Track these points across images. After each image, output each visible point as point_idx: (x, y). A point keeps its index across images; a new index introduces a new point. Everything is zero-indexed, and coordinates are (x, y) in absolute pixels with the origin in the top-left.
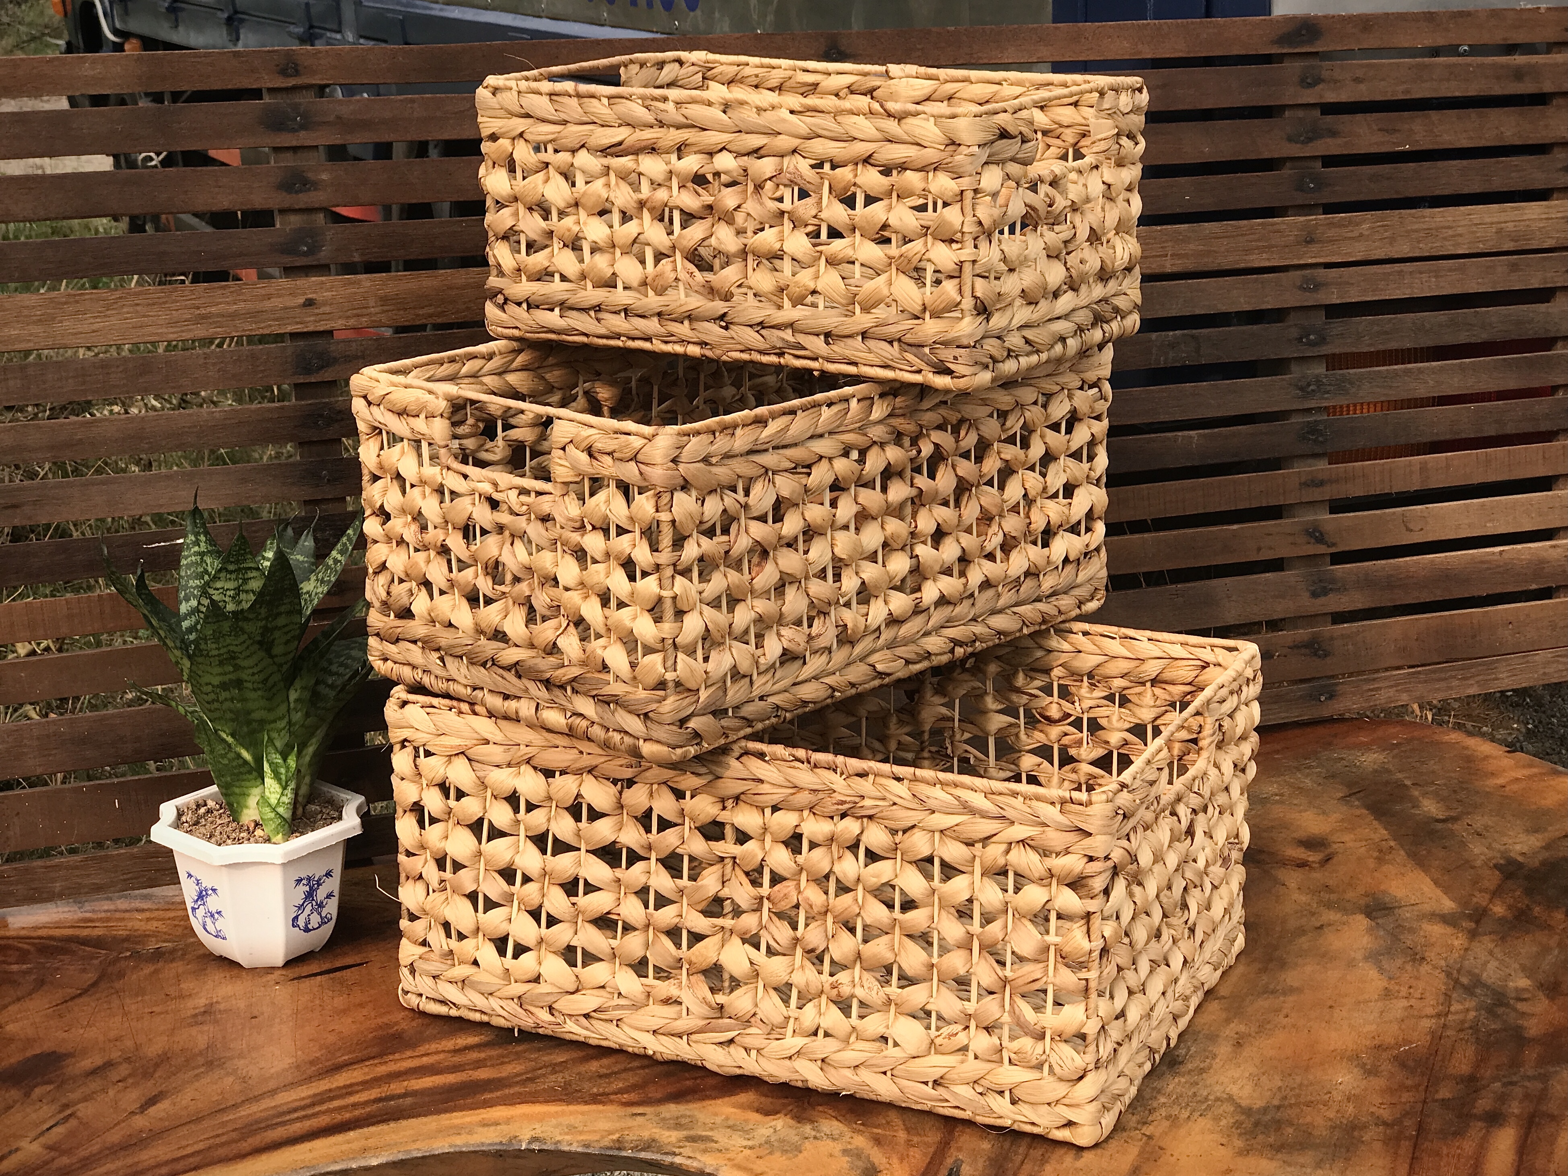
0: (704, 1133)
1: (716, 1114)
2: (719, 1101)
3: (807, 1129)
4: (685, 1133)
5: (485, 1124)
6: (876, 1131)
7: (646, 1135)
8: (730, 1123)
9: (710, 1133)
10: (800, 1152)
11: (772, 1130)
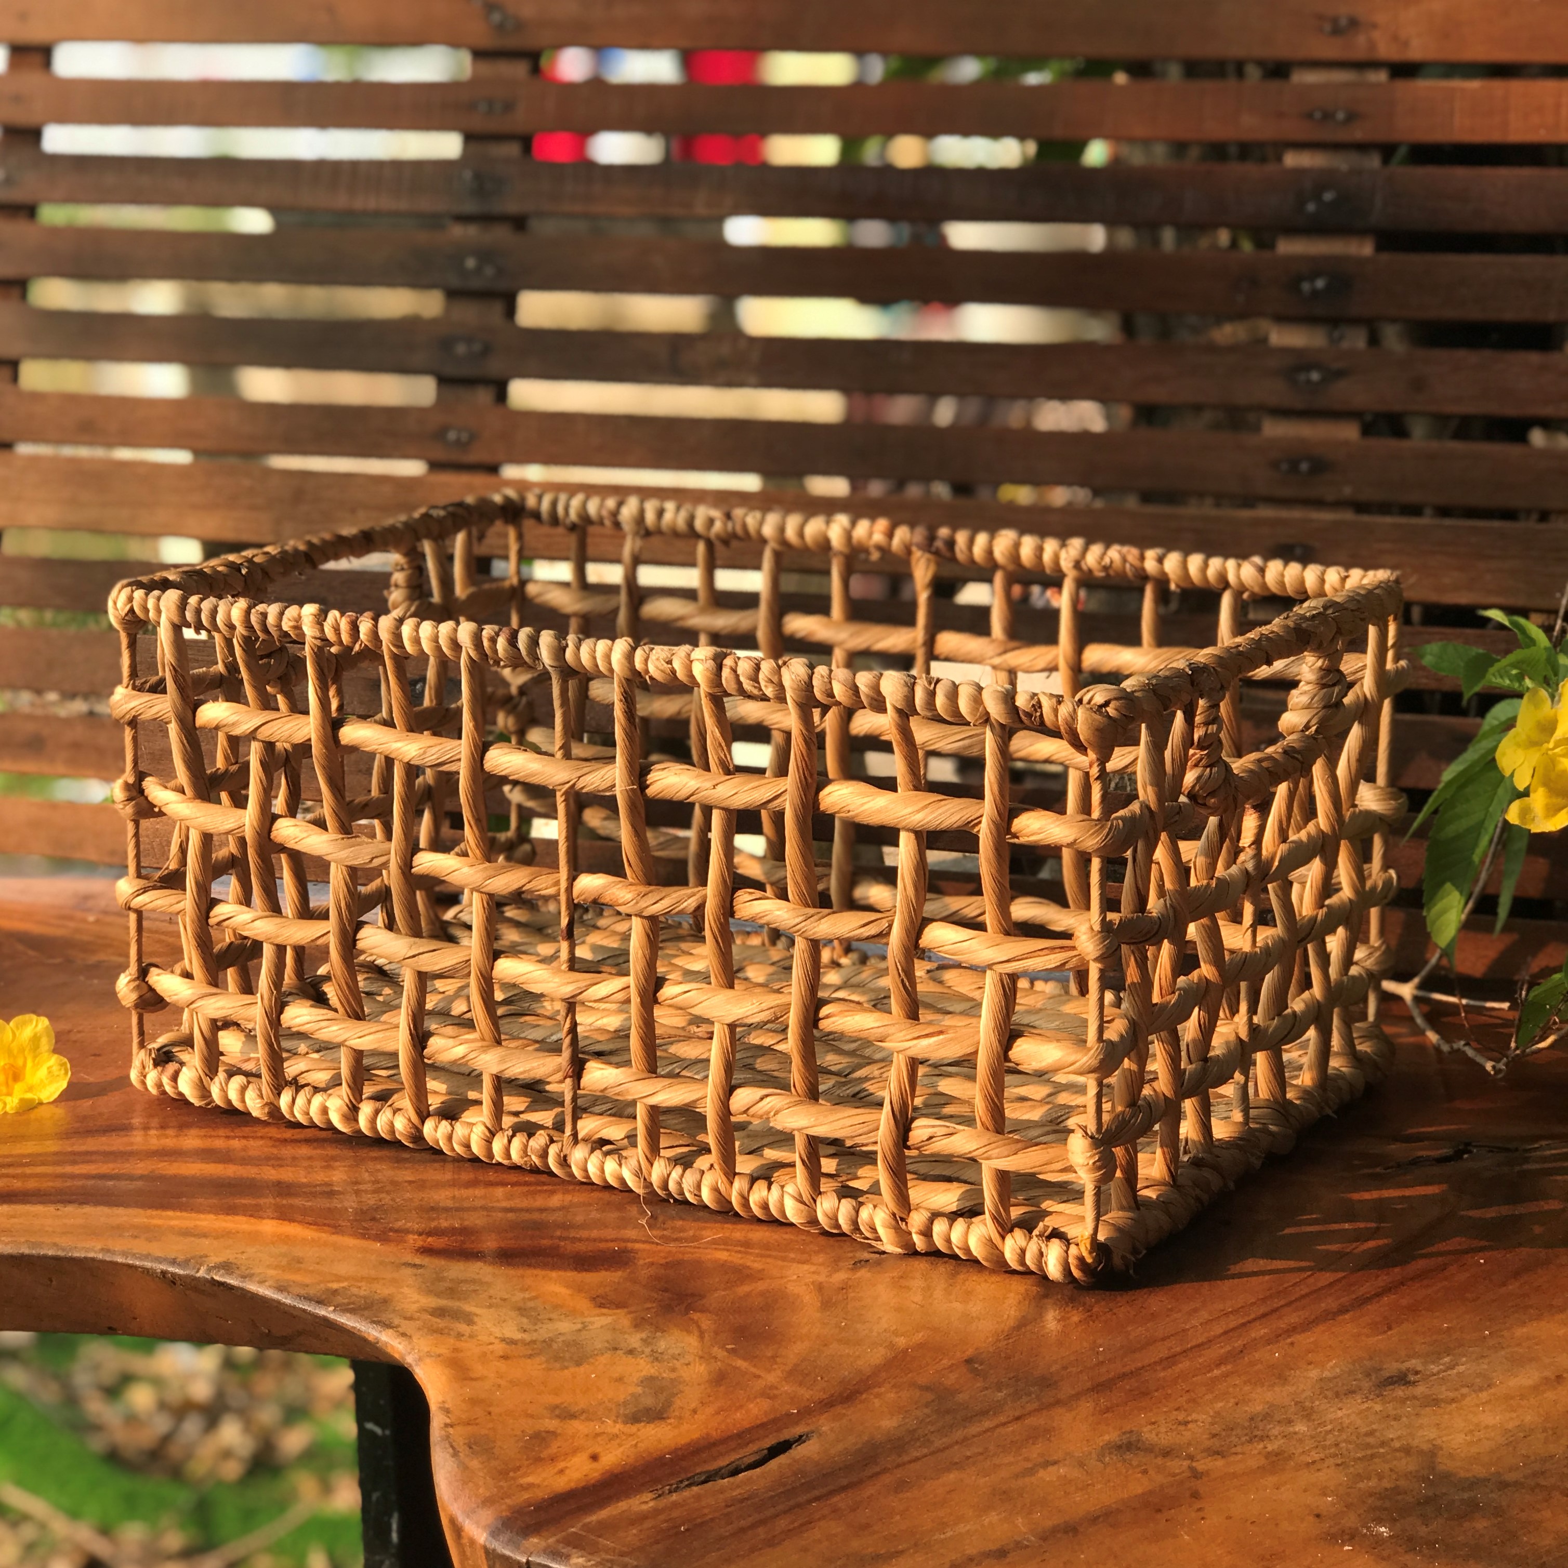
0: (473, 1309)
1: (523, 1290)
2: (554, 1274)
3: (635, 1340)
4: (443, 1302)
5: (186, 1233)
6: (740, 1363)
7: (384, 1291)
8: (531, 1304)
9: (478, 1311)
10: (579, 1364)
11: (579, 1326)
